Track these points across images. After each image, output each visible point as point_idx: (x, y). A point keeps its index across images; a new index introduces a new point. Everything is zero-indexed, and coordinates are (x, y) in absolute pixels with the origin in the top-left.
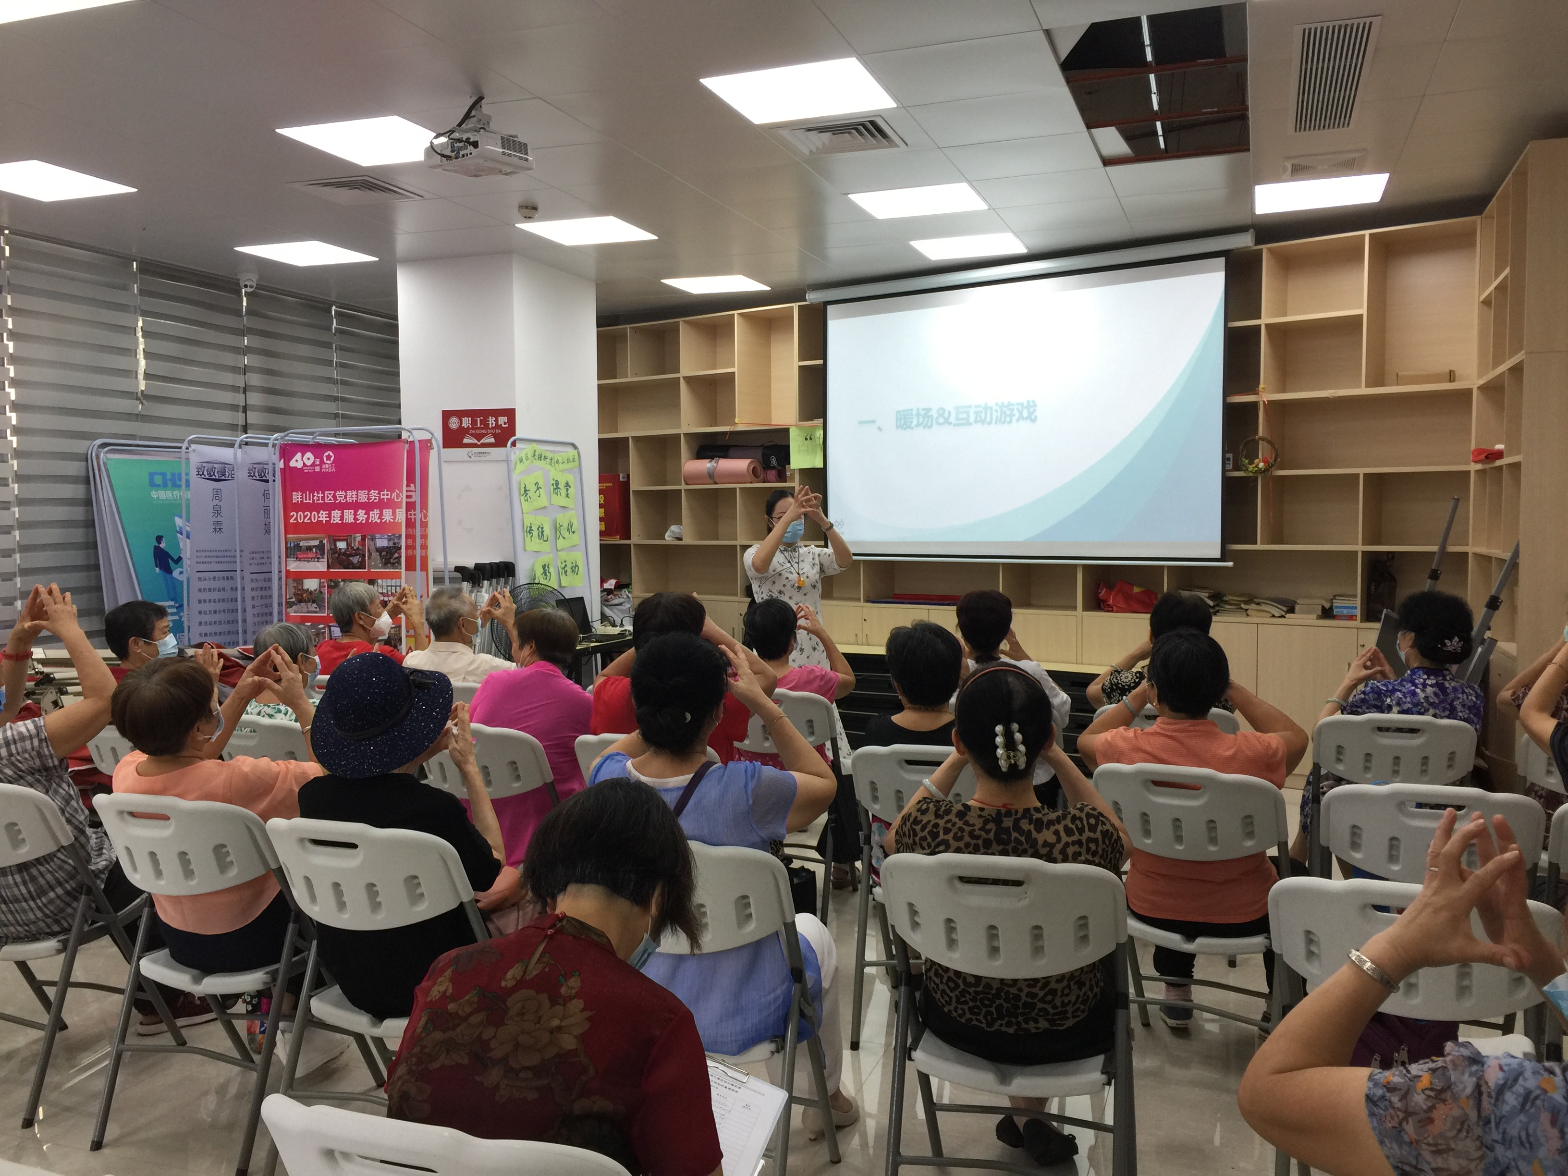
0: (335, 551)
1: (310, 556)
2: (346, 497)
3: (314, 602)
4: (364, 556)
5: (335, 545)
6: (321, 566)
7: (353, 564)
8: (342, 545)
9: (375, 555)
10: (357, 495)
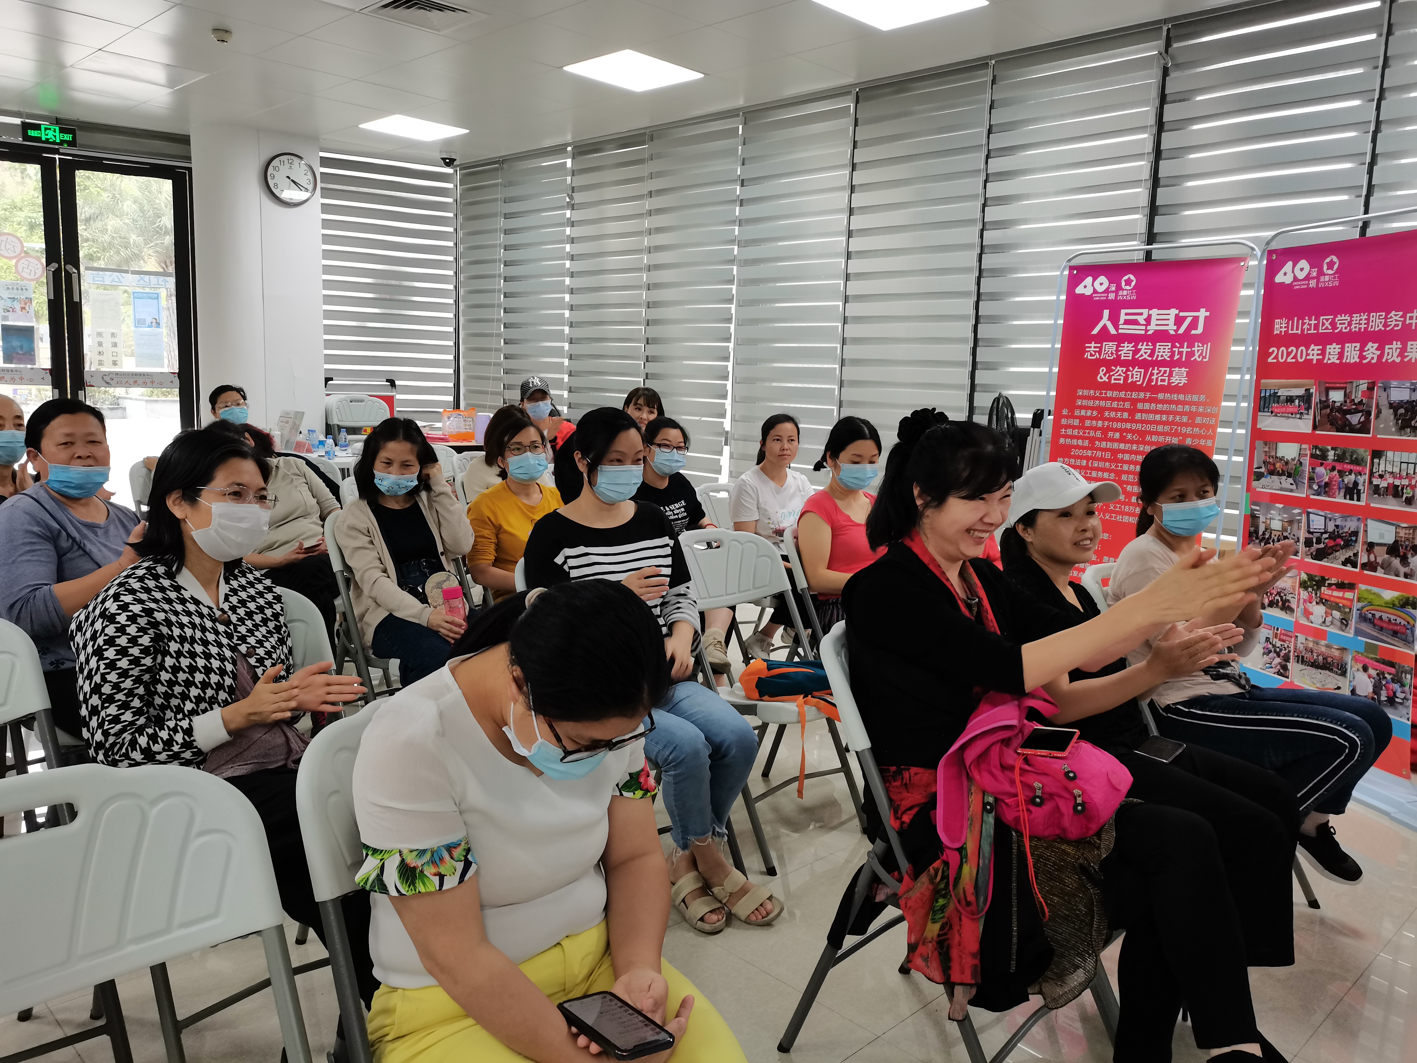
0: (1325, 404)
1: (1291, 410)
2: (1350, 324)
3: (1289, 476)
4: (1369, 413)
5: (1327, 395)
6: (1304, 425)
7: (1350, 424)
8: (1337, 396)
9: (1387, 413)
10: (1368, 319)
